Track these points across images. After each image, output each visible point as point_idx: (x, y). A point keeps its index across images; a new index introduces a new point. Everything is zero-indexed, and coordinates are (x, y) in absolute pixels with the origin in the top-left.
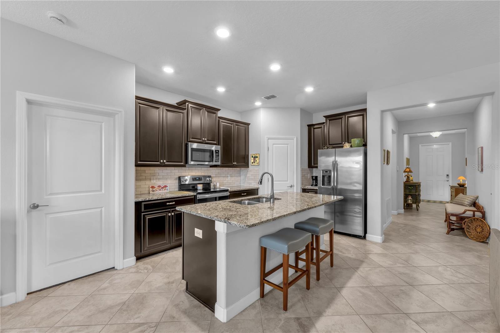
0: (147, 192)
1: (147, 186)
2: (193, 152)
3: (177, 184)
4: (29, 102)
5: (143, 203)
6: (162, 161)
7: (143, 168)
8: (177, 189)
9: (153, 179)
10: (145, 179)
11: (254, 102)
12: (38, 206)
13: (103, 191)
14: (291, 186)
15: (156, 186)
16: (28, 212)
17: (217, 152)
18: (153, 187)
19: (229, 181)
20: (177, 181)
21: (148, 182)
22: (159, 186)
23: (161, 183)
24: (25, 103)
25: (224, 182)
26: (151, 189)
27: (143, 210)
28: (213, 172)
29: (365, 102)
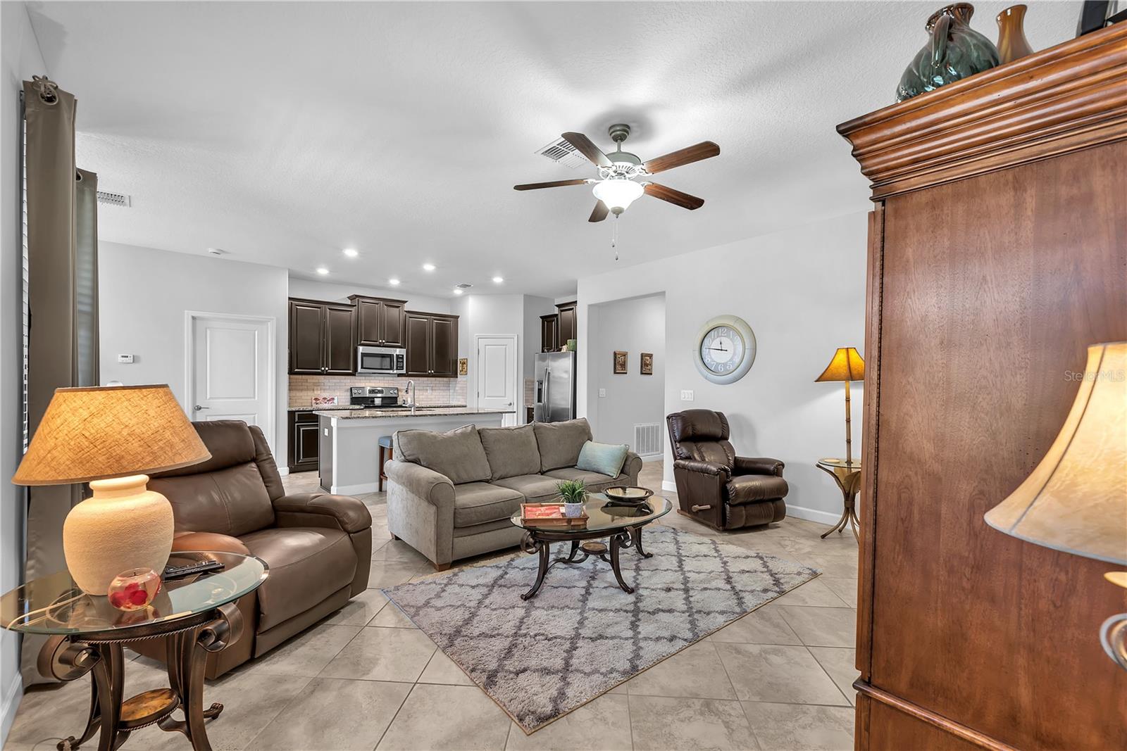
0: (309, 404)
1: (309, 398)
2: (364, 358)
3: (349, 397)
4: (194, 318)
5: (297, 413)
6: (323, 369)
7: (304, 377)
8: (349, 404)
9: (317, 390)
10: (307, 390)
11: (452, 290)
12: (200, 409)
13: (256, 399)
14: (511, 404)
15: (321, 398)
16: (193, 412)
17: (399, 357)
18: (316, 399)
19: (429, 397)
20: (349, 393)
21: (310, 393)
22: (325, 399)
23: (327, 395)
24: (190, 318)
25: (421, 397)
26: (314, 401)
27: (297, 420)
28: (402, 383)
29: (576, 292)
